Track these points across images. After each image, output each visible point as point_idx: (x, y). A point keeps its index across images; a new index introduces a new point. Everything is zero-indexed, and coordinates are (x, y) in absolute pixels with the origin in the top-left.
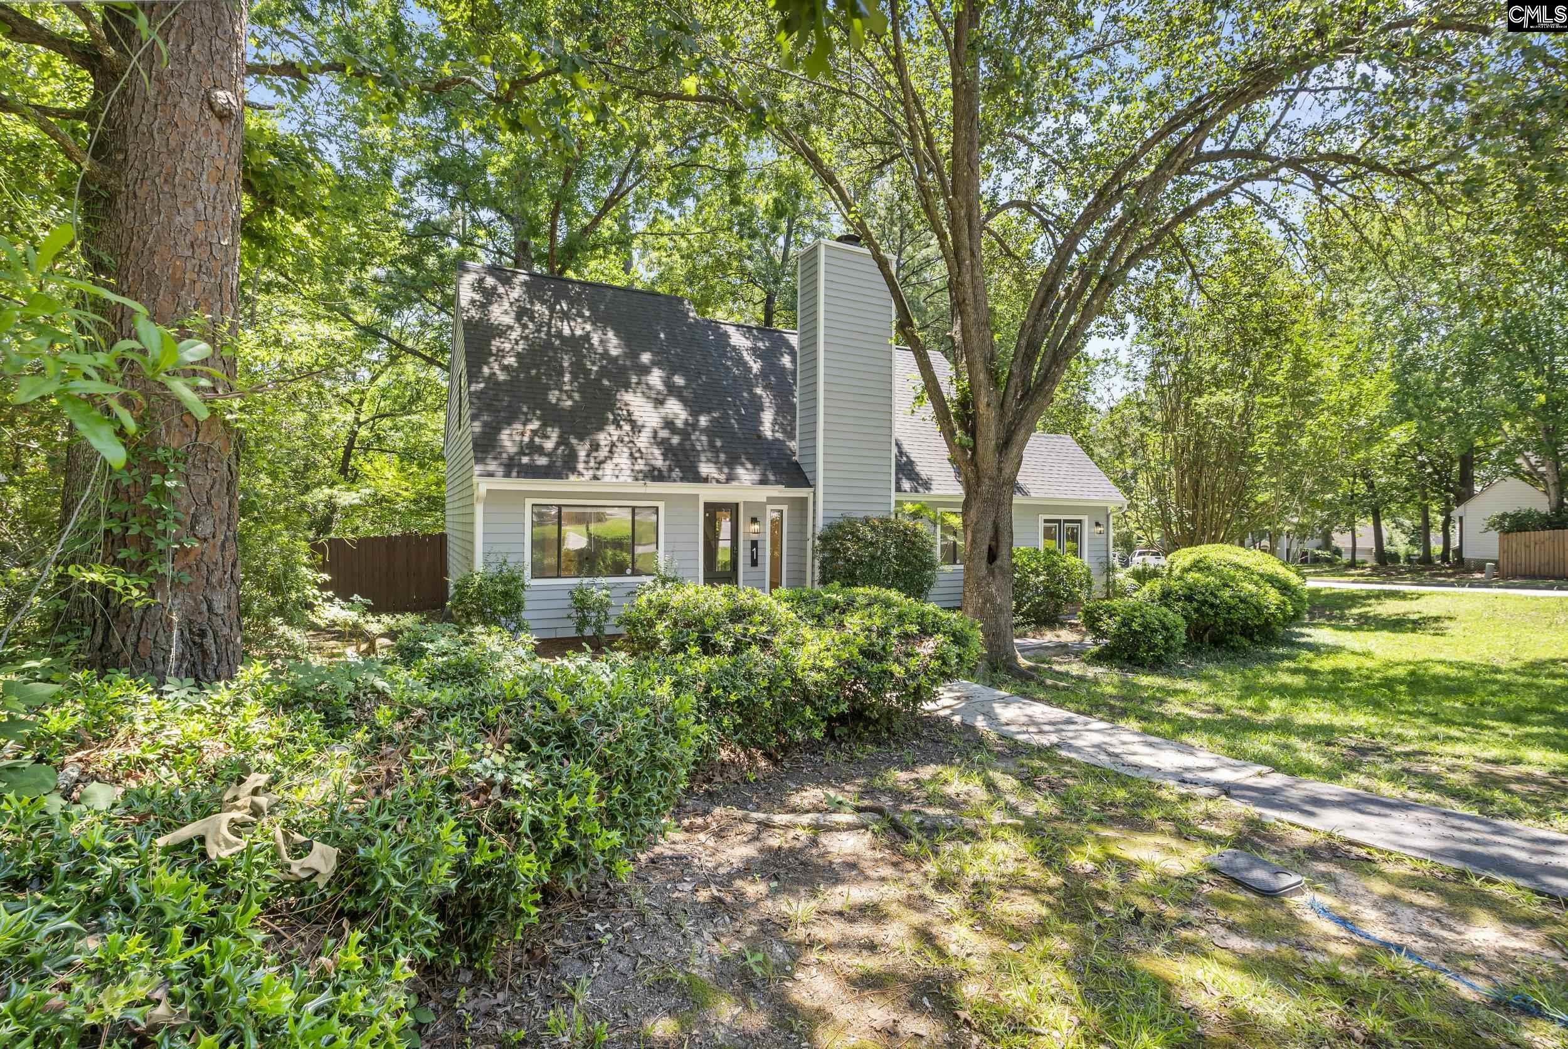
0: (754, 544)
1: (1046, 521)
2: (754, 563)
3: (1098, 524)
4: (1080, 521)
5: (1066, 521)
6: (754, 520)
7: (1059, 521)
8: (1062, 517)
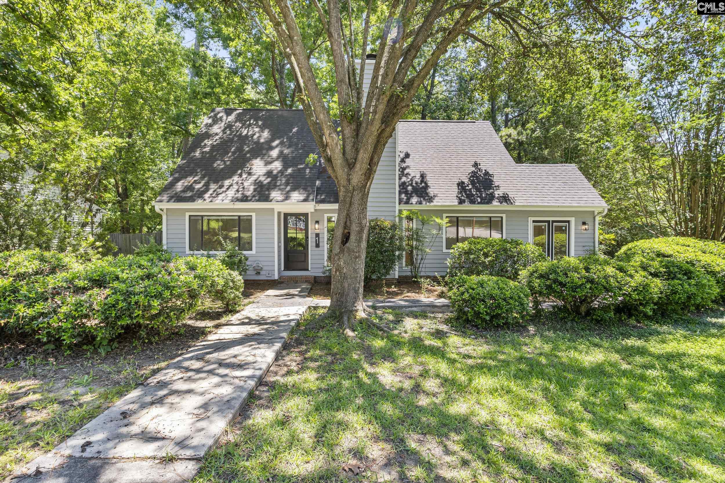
0: (317, 235)
1: (534, 221)
2: (318, 246)
3: (584, 223)
4: (568, 222)
5: (553, 222)
6: (317, 222)
7: (548, 222)
8: (551, 219)
